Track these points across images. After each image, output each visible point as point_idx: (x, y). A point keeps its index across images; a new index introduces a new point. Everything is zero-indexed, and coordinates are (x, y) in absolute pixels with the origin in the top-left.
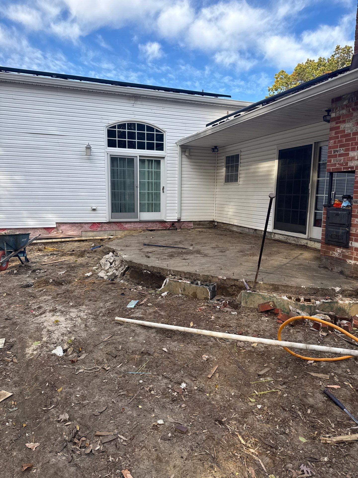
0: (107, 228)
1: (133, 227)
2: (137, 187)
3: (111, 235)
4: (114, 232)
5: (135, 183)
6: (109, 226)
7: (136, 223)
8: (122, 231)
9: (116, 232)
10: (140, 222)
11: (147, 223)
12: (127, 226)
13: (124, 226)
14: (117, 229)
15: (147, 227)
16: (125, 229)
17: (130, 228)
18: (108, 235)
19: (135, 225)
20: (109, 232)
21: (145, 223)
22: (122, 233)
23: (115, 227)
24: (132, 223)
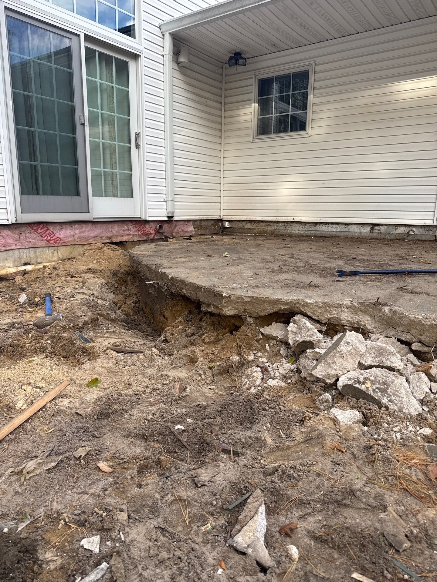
0: (10, 241)
1: (80, 238)
2: (83, 124)
3: (23, 261)
4: (31, 253)
5: (78, 113)
6: (17, 236)
7: (85, 226)
8: (51, 250)
9: (35, 252)
10: (95, 222)
11: (110, 226)
12: (63, 234)
13: (57, 235)
14: (40, 245)
15: (109, 235)
16: (58, 243)
17: (72, 238)
18: (14, 261)
19: (83, 232)
20: (16, 253)
21: (105, 226)
22: (53, 254)
23: (32, 237)
24: (76, 226)
